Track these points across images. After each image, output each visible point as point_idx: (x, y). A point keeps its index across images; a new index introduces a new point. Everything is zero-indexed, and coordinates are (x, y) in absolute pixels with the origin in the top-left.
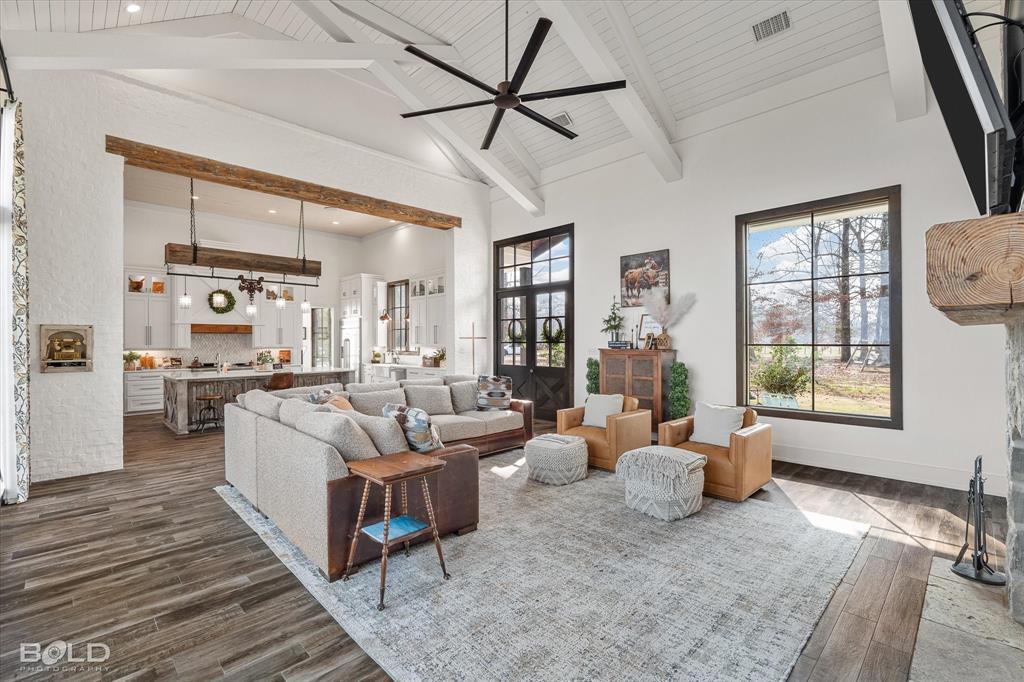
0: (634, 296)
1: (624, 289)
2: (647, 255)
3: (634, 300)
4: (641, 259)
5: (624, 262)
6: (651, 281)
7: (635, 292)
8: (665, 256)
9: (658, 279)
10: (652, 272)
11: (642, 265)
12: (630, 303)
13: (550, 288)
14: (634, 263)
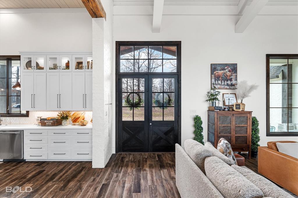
0: (219, 84)
1: (213, 80)
2: (226, 65)
3: (219, 86)
4: (223, 66)
5: (213, 67)
6: (228, 78)
7: (220, 82)
8: (236, 67)
9: (232, 77)
10: (229, 74)
11: (224, 69)
12: (217, 87)
13: (163, 75)
14: (219, 68)
